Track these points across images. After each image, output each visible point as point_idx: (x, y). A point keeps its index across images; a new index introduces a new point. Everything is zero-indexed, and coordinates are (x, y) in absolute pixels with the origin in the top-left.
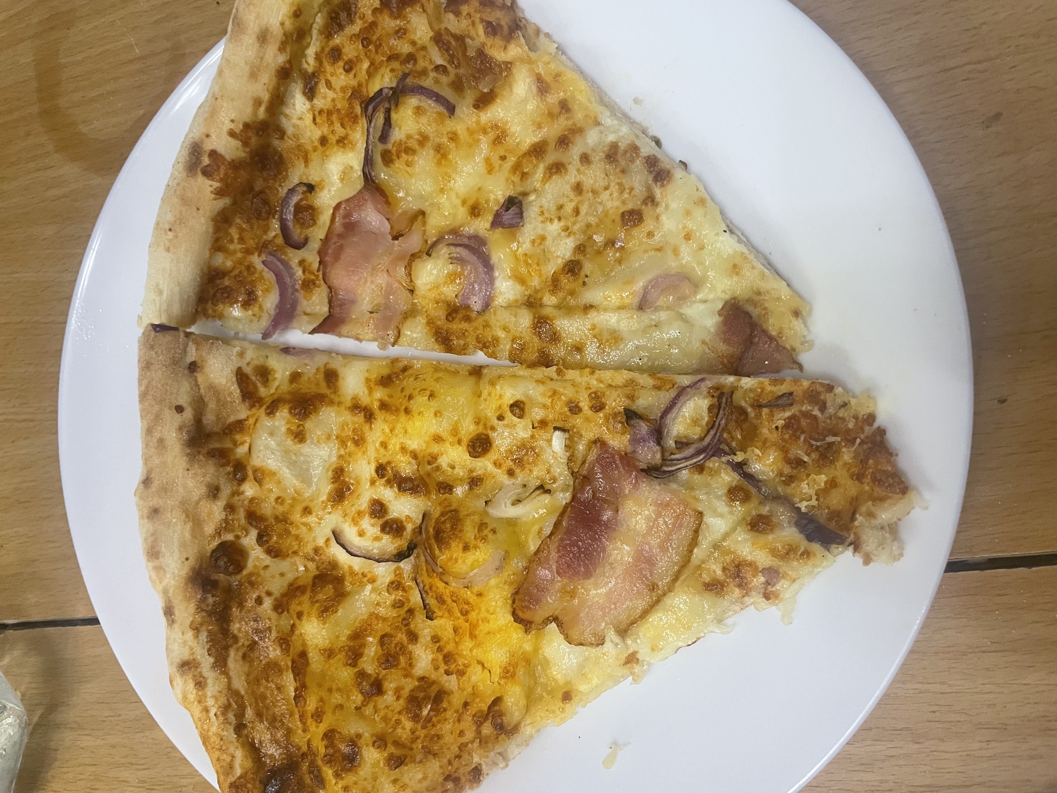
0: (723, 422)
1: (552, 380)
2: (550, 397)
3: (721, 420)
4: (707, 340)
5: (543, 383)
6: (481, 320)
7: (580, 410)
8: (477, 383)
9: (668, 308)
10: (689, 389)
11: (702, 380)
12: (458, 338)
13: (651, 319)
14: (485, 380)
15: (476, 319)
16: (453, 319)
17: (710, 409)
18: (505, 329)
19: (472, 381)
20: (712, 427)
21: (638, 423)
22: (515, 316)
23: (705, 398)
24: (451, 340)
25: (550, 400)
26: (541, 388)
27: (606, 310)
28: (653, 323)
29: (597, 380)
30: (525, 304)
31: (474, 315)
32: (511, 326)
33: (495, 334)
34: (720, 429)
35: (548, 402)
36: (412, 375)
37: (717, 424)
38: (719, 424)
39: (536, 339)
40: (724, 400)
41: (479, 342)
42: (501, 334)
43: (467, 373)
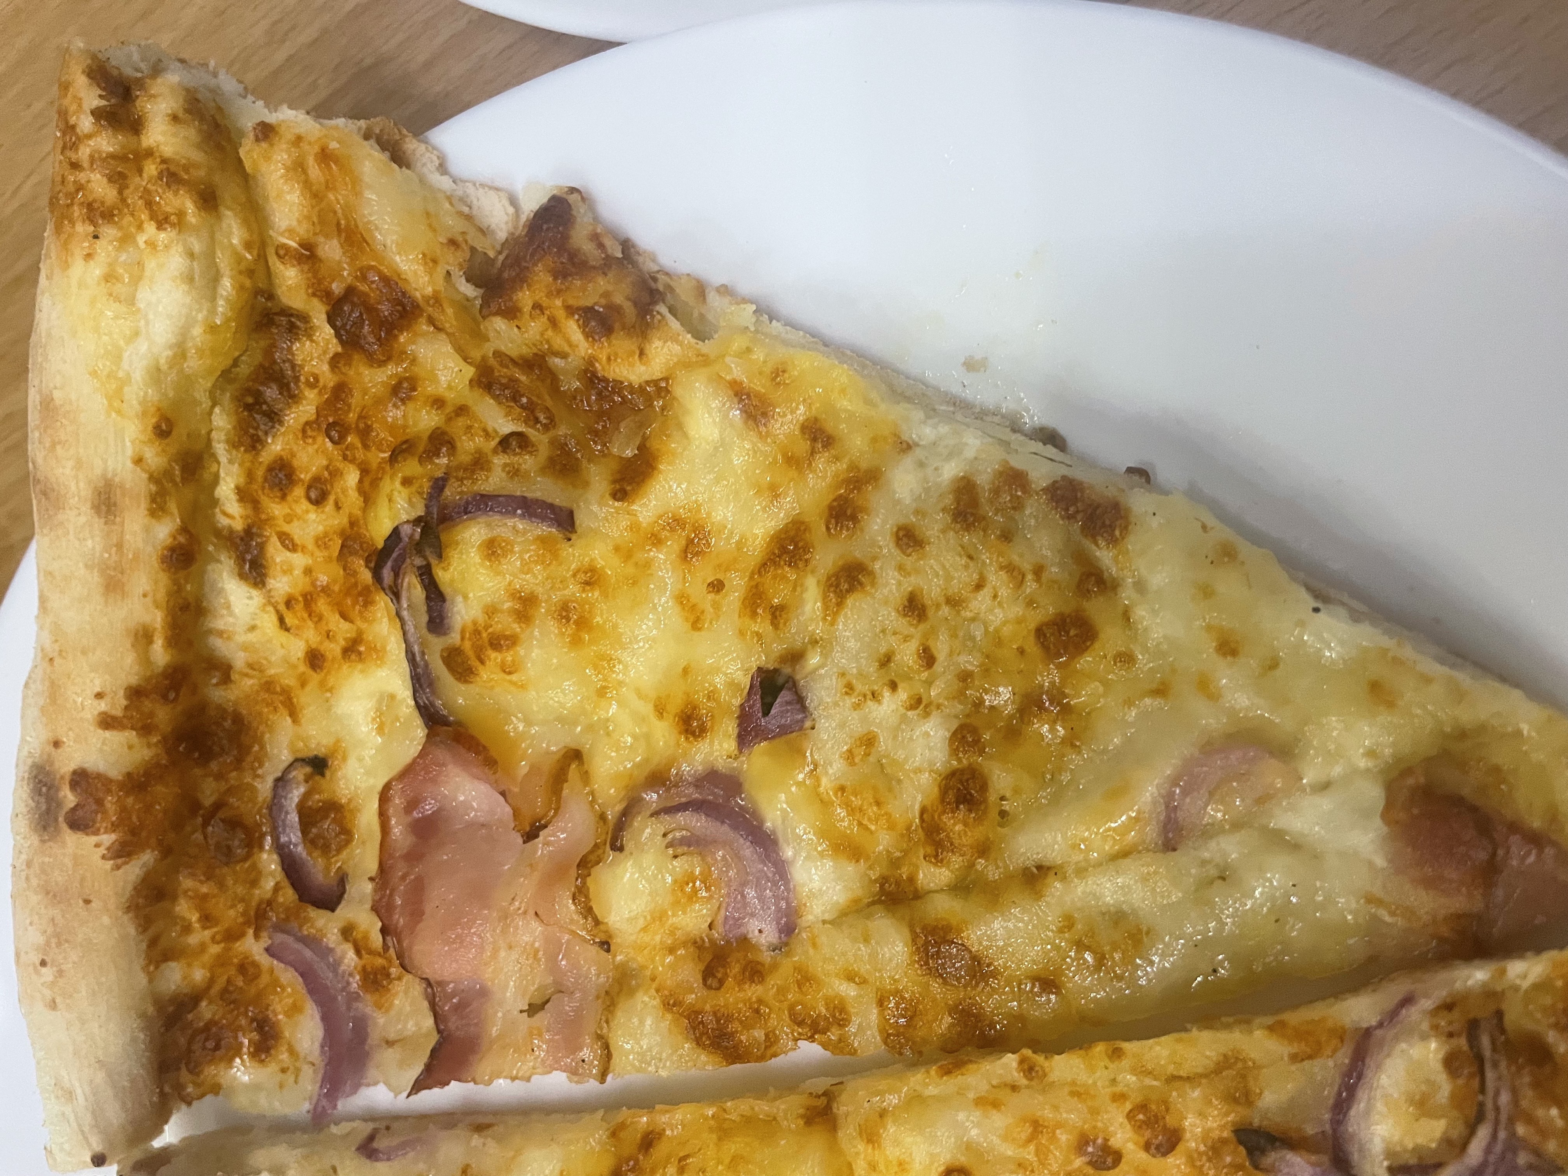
0: (1504, 1098)
1: (1014, 1088)
2: (1029, 1140)
3: (1497, 1094)
4: (1377, 890)
5: (996, 1105)
6: (786, 966)
7: (1117, 1157)
8: (833, 1147)
9: (1237, 825)
10: (1379, 1033)
11: (1408, 1001)
12: (747, 1026)
13: (1204, 863)
14: (847, 1133)
15: (775, 966)
16: (721, 983)
17: (1451, 1063)
18: (851, 977)
19: (816, 1141)
20: (1480, 1118)
21: (1282, 1159)
22: (866, 940)
23: (1424, 1037)
24: (732, 1034)
25: (1032, 1147)
26: (999, 1120)
27: (1081, 872)
28: (1213, 872)
29: (1134, 1071)
30: (879, 902)
31: (766, 957)
32: (864, 968)
33: (831, 992)
34: (1503, 1117)
35: (1029, 1154)
36: (667, 1162)
37: (1489, 1105)
38: (1497, 1109)
39: (935, 986)
40: (1485, 1041)
41: (800, 1024)
42: (848, 990)
43: (801, 1122)
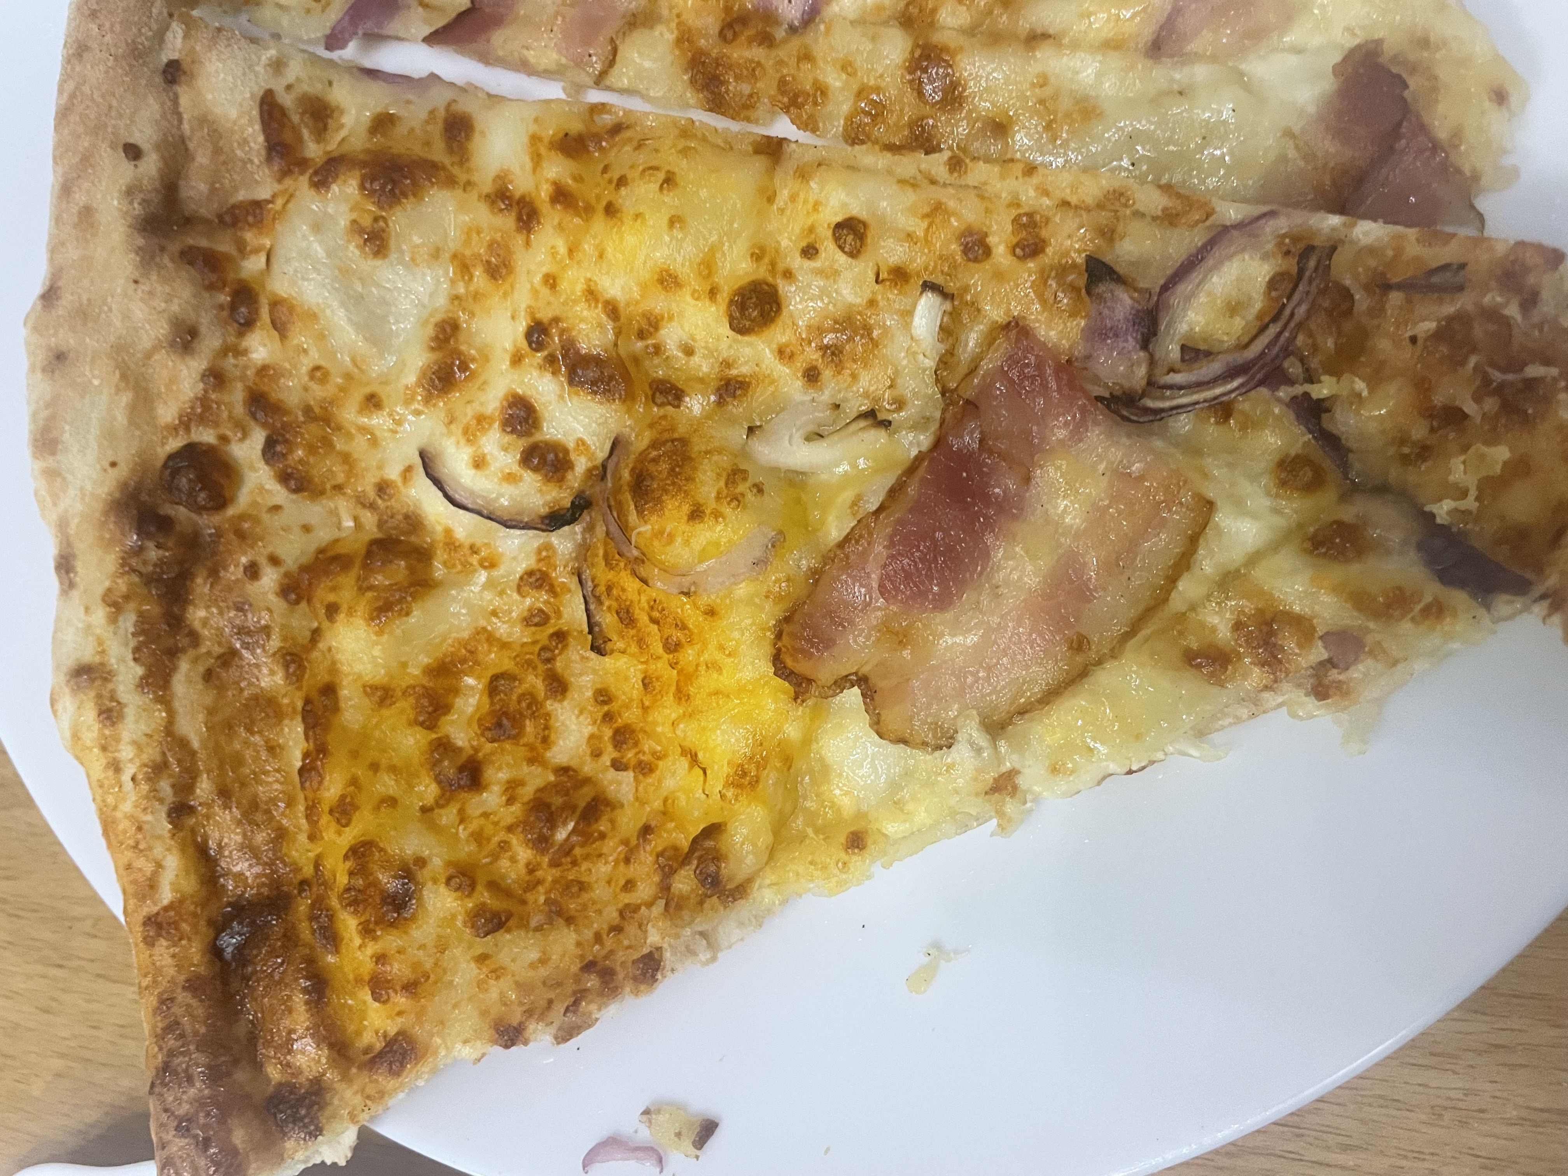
0: (1302, 310)
1: (933, 182)
2: (927, 216)
3: (1299, 304)
4: (1296, 129)
5: (914, 186)
6: (795, 43)
7: (988, 251)
8: (771, 171)
9: (1214, 59)
10: (1235, 233)
11: (1272, 214)
12: (738, 78)
13: (1172, 80)
14: (789, 166)
15: (785, 41)
16: (735, 35)
17: (1273, 284)
18: (847, 67)
19: (760, 163)
20: (1275, 319)
21: (1112, 291)
22: (874, 39)
23: (1265, 257)
24: (723, 83)
25: (925, 224)
26: (910, 197)
27: (1075, 46)
28: (1176, 87)
29: (1037, 188)
30: (897, 19)
31: (780, 33)
32: (859, 62)
33: (821, 77)
34: (1292, 324)
35: (919, 227)
36: (630, 140)
37: (1287, 312)
38: (1292, 315)
39: (910, 97)
40: (1312, 263)
41: (783, 93)
42: (834, 80)
43: (750, 149)
